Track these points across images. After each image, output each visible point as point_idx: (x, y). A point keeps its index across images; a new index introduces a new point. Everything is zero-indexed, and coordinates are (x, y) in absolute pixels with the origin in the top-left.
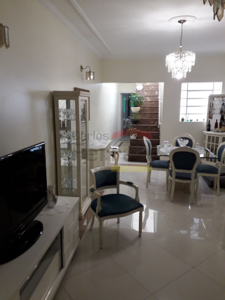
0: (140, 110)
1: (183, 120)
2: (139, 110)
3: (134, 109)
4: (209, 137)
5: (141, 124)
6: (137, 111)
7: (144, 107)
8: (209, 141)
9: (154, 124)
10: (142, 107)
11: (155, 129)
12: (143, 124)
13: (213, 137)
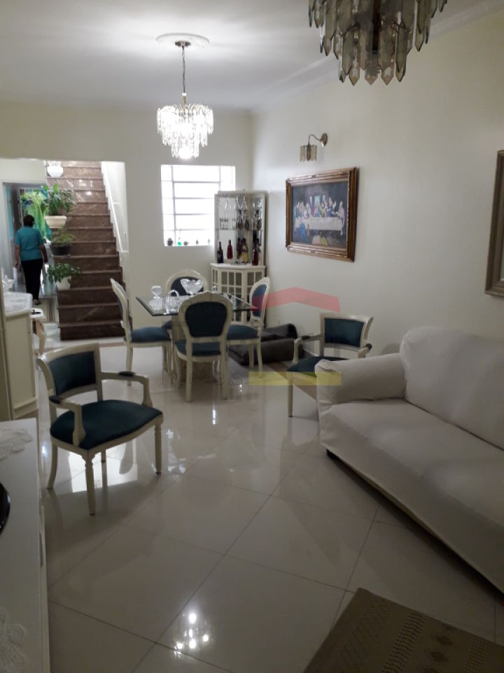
0: (67, 223)
1: (170, 242)
2: (64, 223)
3: (53, 220)
4: (224, 274)
5: (75, 254)
6: (61, 226)
7: (73, 216)
8: (224, 282)
9: (104, 253)
10: (70, 216)
11: (109, 265)
12: (80, 254)
13: (231, 274)
